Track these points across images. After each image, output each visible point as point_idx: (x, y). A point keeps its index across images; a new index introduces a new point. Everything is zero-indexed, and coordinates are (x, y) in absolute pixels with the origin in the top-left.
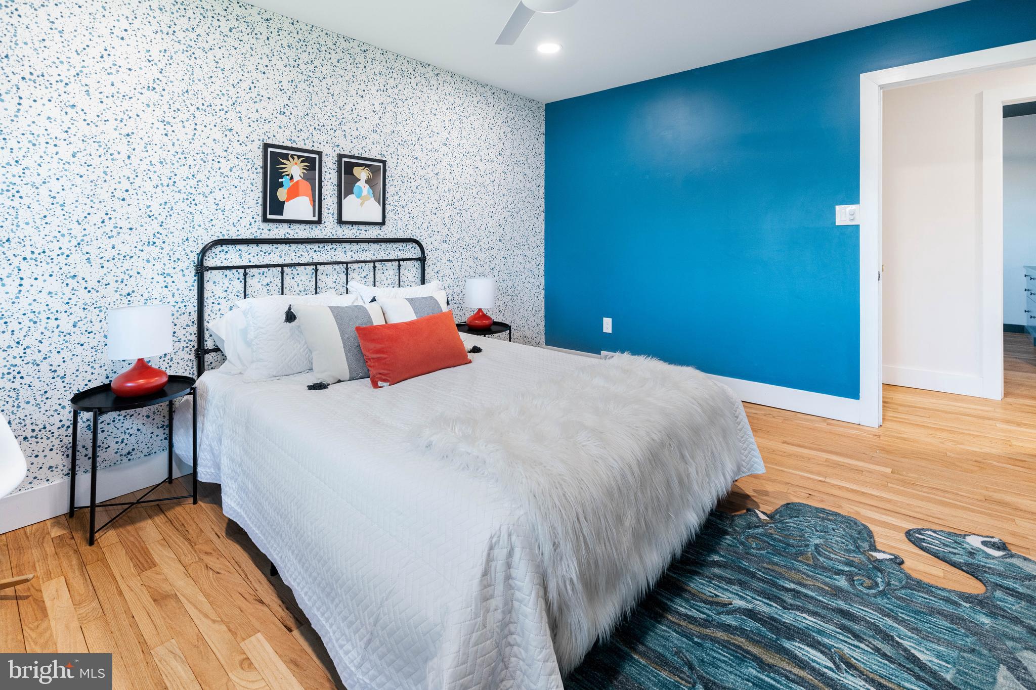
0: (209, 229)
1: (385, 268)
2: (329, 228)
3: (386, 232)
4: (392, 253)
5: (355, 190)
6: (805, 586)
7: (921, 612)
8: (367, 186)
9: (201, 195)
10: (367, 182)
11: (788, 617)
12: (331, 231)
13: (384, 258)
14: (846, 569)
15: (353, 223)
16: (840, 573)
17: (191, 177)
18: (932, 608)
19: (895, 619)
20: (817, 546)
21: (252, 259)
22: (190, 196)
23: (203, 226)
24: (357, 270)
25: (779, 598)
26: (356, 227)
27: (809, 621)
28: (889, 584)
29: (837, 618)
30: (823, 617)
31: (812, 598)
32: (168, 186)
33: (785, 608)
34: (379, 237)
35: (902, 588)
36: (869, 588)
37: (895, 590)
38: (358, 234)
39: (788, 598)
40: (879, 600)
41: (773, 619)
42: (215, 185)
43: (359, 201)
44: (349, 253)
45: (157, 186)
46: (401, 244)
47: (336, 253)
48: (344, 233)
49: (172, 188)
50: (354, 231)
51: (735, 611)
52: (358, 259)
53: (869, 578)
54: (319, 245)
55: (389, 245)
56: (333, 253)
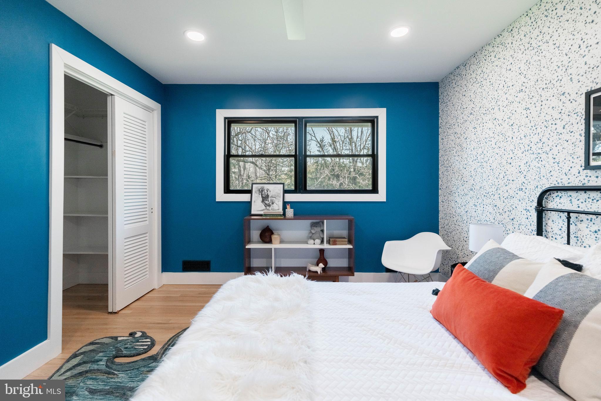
0: (549, 178)
9: (545, 153)
17: (539, 141)
22: (539, 155)
23: (545, 176)
32: (528, 151)
42: (553, 143)
45: (523, 152)
49: (530, 151)
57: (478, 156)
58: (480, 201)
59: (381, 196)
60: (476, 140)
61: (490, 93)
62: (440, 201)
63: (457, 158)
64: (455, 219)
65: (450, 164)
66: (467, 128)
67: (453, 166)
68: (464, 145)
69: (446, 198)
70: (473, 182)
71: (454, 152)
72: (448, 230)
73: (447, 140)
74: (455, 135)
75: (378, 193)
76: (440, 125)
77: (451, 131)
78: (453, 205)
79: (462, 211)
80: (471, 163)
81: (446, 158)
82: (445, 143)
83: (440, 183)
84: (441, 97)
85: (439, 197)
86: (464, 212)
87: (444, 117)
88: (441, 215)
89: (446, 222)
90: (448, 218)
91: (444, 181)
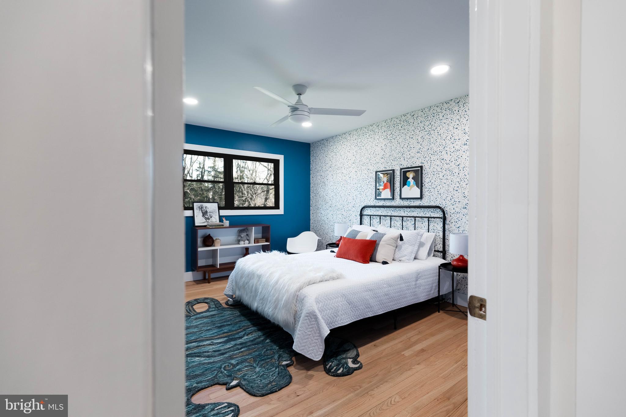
1: (423, 220)
2: (398, 202)
3: (424, 202)
4: (427, 213)
5: (407, 183)
6: (240, 352)
7: (206, 371)
8: (413, 180)
10: (413, 178)
11: (233, 343)
12: (399, 202)
13: (423, 216)
14: (238, 367)
15: (407, 199)
16: (238, 364)
18: (204, 375)
19: (211, 363)
20: (255, 368)
21: (374, 213)
24: (410, 220)
25: (240, 345)
26: (409, 200)
27: (228, 346)
28: (222, 372)
29: (223, 351)
30: (226, 349)
31: (234, 351)
33: (236, 344)
34: (420, 205)
35: (217, 375)
36: (225, 367)
37: (218, 372)
38: (410, 204)
39: (239, 347)
40: (219, 364)
41: (235, 340)
43: (409, 188)
44: (406, 213)
46: (433, 209)
47: (401, 212)
48: (404, 203)
50: (408, 202)
51: (244, 336)
52: (410, 216)
53: (228, 370)
54: (394, 208)
55: (426, 209)
56: (399, 212)
57: (334, 189)
58: (335, 212)
59: (281, 211)
60: (333, 182)
61: (340, 160)
62: (311, 213)
63: (322, 189)
64: (321, 223)
65: (318, 192)
66: (328, 174)
67: (320, 194)
68: (326, 183)
69: (315, 211)
70: (331, 203)
71: (321, 186)
72: (316, 230)
73: (316, 178)
74: (321, 176)
75: (279, 209)
76: (311, 169)
77: (318, 174)
78: (320, 215)
79: (325, 218)
80: (330, 193)
81: (315, 189)
82: (315, 180)
83: (311, 202)
84: (312, 153)
85: (311, 211)
86: (326, 219)
87: (314, 165)
88: (311, 222)
89: (315, 225)
90: (316, 223)
91: (314, 202)
